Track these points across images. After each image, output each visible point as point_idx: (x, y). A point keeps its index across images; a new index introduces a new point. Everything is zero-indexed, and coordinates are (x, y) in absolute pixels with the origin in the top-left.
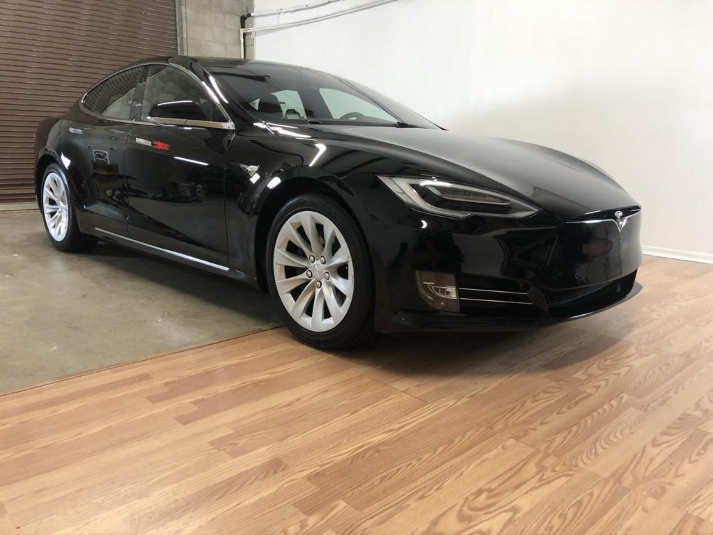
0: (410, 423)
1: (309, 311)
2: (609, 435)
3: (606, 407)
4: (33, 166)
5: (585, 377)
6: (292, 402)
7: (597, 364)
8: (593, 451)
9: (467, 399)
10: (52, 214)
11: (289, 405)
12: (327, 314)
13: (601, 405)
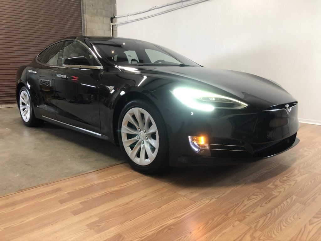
0: (187, 213)
1: (138, 155)
2: (287, 219)
3: (285, 203)
4: (15, 88)
5: (273, 187)
6: (128, 203)
7: (279, 180)
8: (279, 228)
9: (215, 200)
10: (24, 109)
11: (127, 204)
12: (147, 157)
13: (282, 202)
